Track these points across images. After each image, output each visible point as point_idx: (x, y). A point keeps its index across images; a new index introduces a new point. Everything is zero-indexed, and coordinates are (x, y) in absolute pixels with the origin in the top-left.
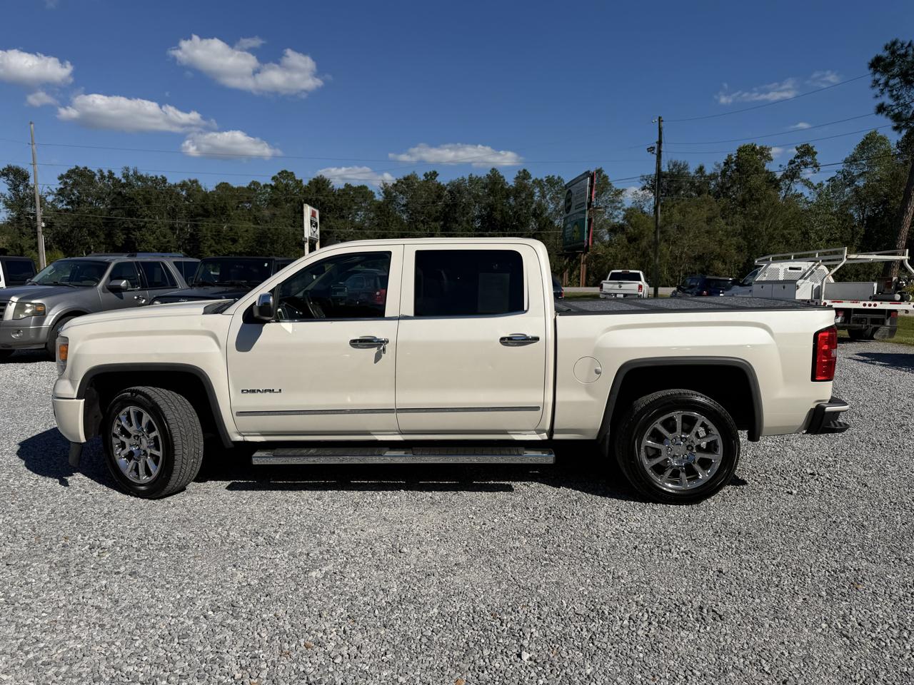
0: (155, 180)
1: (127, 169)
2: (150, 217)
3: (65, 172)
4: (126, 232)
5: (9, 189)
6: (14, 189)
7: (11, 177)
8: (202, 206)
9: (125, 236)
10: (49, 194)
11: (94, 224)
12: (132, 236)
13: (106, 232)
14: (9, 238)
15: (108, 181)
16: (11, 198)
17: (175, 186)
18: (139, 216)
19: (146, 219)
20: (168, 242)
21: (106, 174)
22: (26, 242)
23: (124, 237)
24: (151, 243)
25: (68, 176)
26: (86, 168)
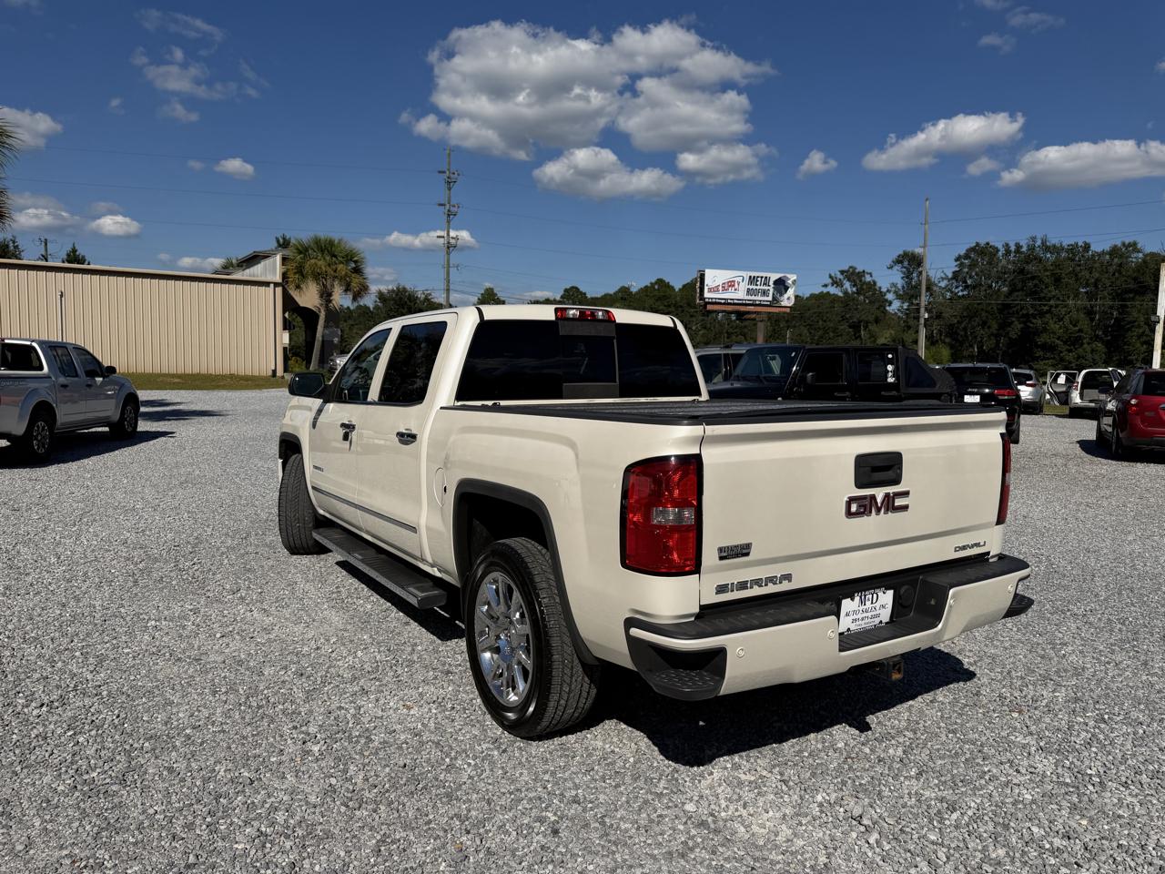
0: (1073, 249)
1: (1034, 239)
2: (1058, 299)
3: (963, 252)
4: (1025, 319)
5: (902, 278)
6: (907, 277)
7: (906, 263)
8: (1135, 279)
9: (1022, 325)
10: (943, 279)
11: (986, 312)
12: (1031, 325)
13: (1001, 321)
14: (893, 332)
15: (1015, 256)
16: (903, 287)
17: (1103, 253)
18: (1044, 298)
19: (1052, 302)
20: (1080, 331)
21: (1013, 248)
22: (908, 337)
23: (1020, 326)
24: (1054, 333)
25: (967, 256)
26: (988, 244)
